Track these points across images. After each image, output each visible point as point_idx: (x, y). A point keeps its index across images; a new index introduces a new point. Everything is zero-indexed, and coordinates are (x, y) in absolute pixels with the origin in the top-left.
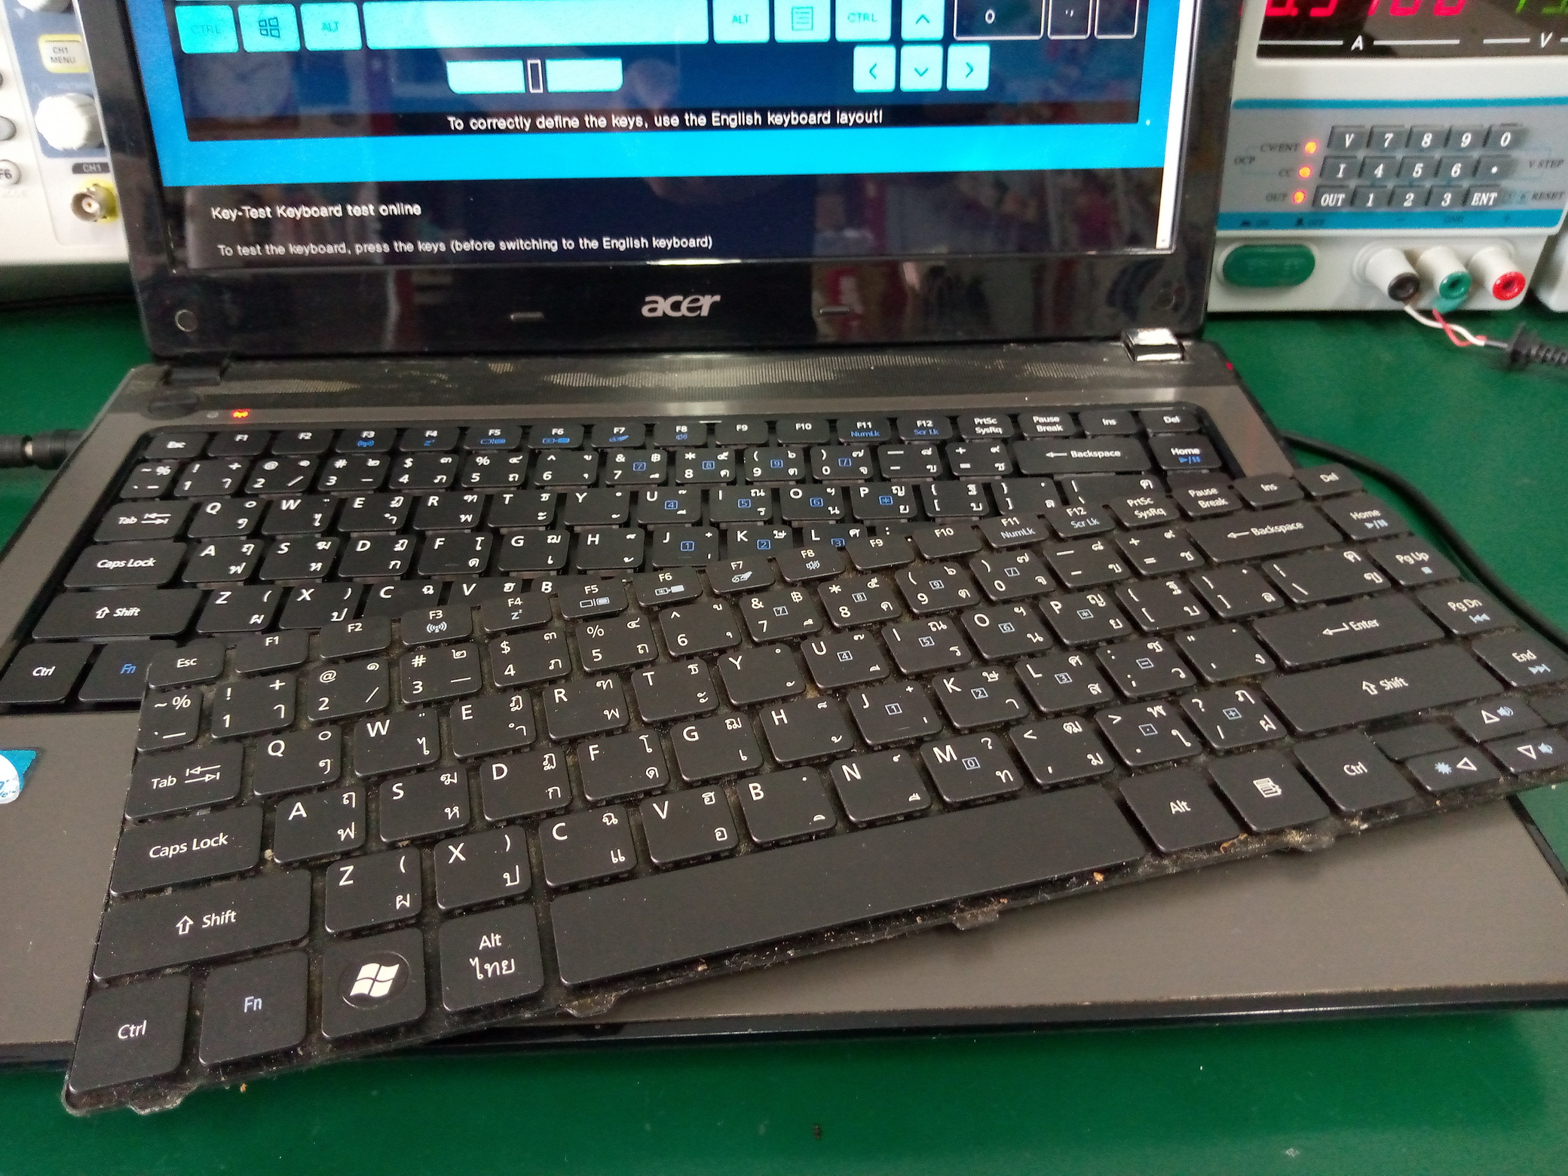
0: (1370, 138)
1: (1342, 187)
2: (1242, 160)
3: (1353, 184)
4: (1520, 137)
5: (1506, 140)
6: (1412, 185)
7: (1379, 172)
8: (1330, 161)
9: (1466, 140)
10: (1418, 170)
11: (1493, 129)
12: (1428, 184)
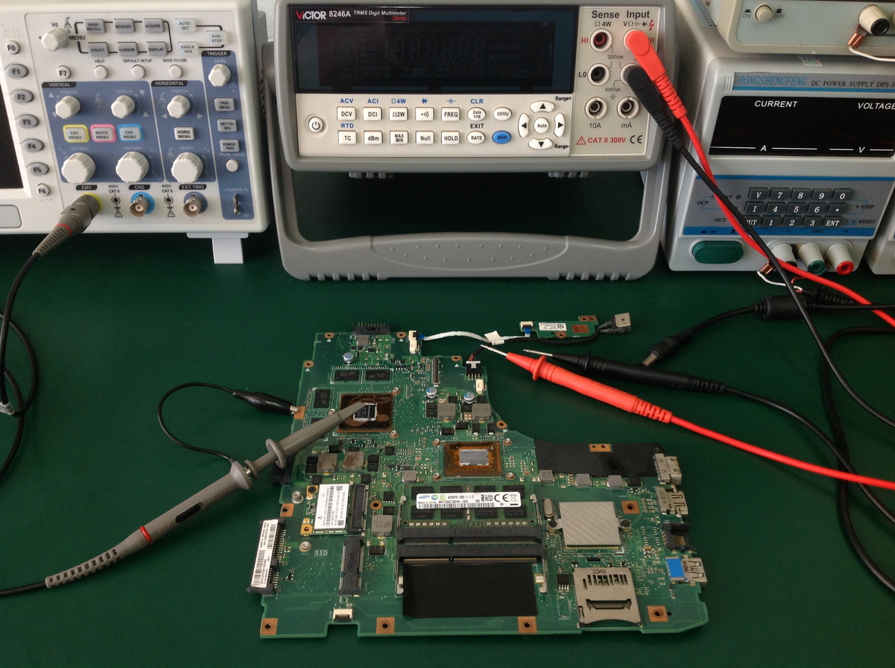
0: (769, 193)
1: (756, 216)
2: (701, 203)
3: (761, 215)
4: (850, 195)
5: (843, 196)
6: (794, 216)
7: (775, 210)
8: (748, 204)
9: (822, 196)
10: (797, 209)
11: (836, 191)
12: (803, 215)
